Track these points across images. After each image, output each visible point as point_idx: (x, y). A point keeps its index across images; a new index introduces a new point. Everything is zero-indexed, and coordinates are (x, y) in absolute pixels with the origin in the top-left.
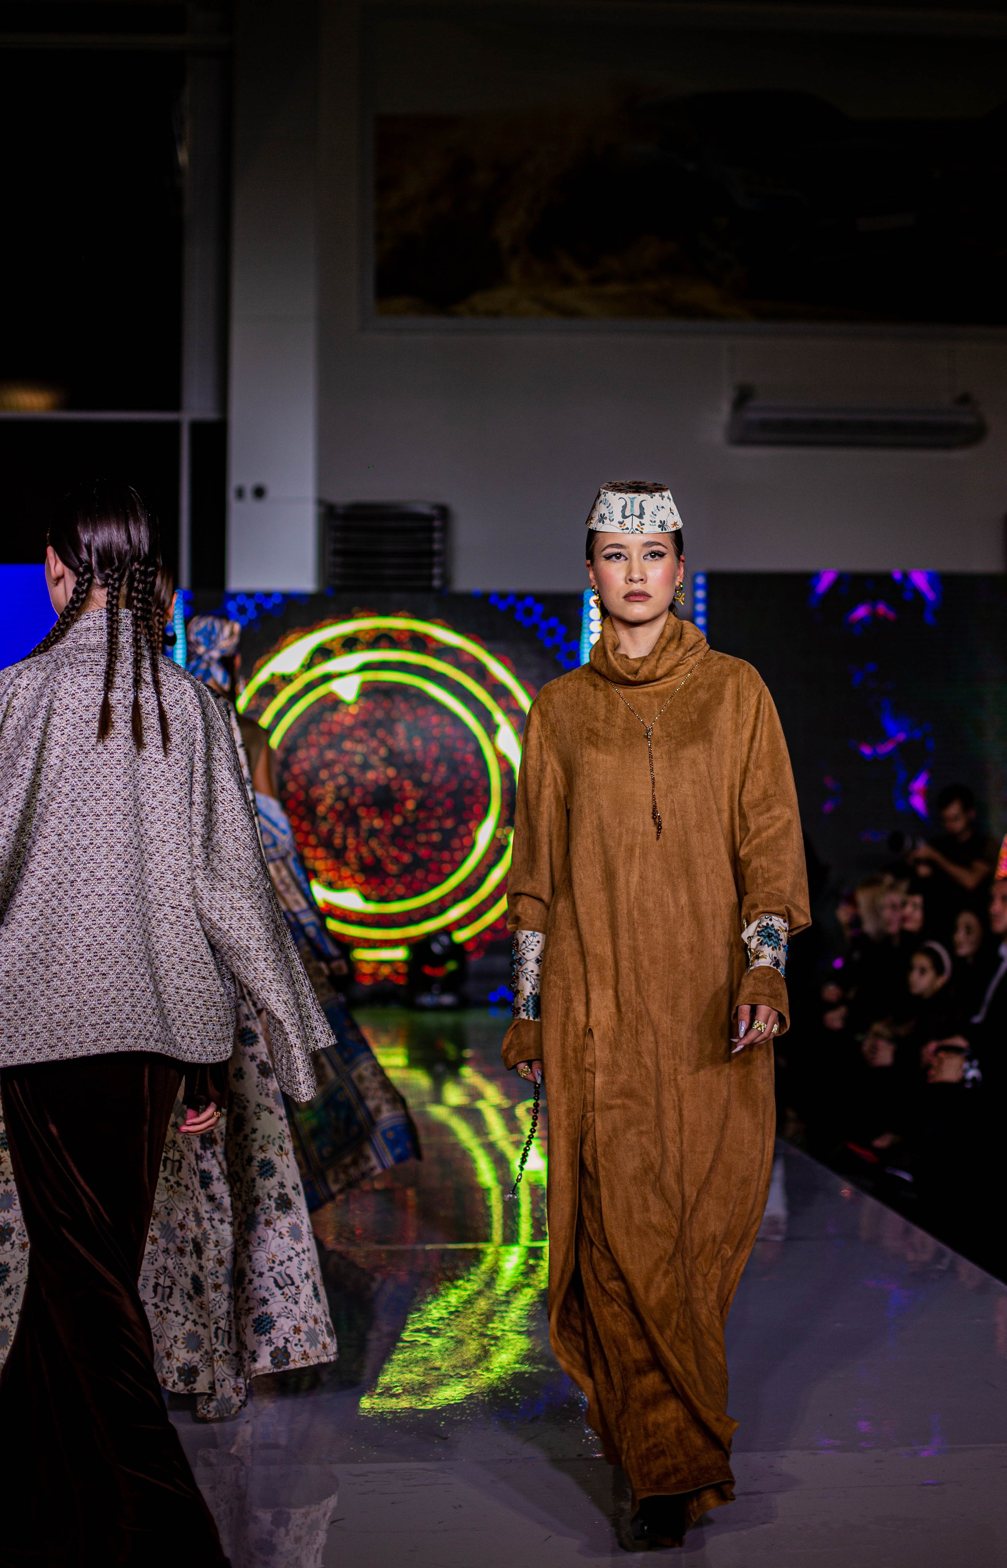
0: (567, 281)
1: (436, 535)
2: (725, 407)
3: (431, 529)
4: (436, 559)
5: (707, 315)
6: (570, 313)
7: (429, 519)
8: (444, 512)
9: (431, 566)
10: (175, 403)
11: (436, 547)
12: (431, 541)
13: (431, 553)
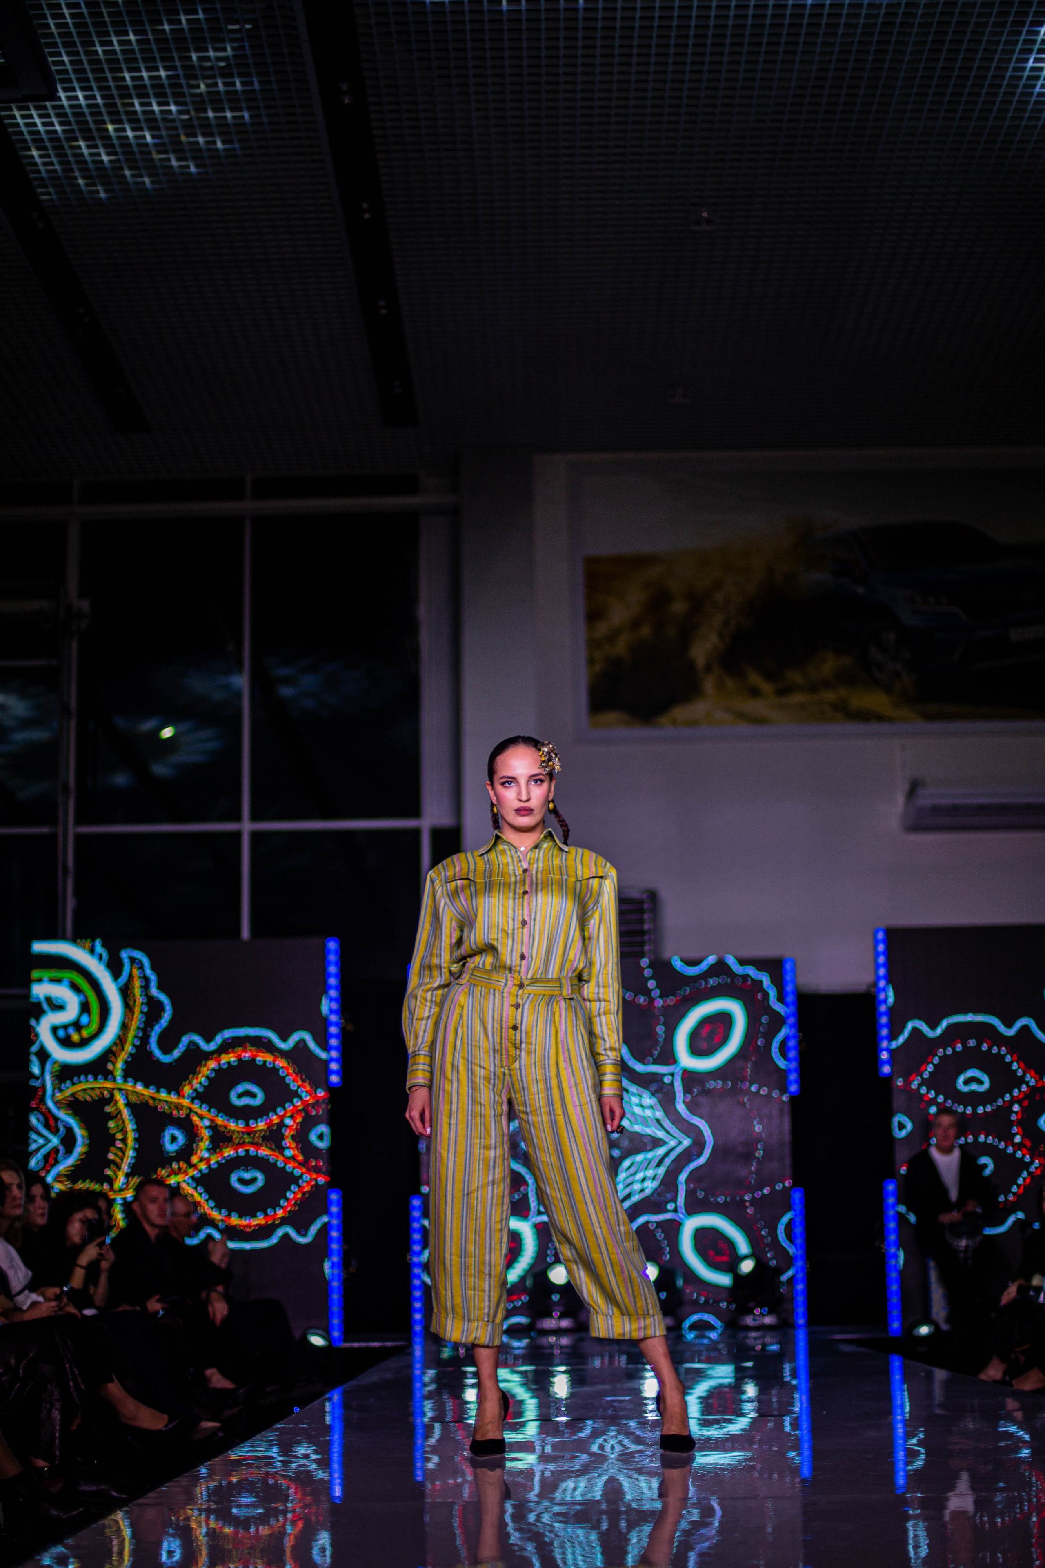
0: (755, 693)
1: (646, 916)
2: (900, 799)
3: (641, 911)
4: (646, 938)
5: (880, 718)
6: (758, 721)
7: (641, 902)
8: (653, 896)
9: (642, 943)
10: (415, 811)
11: (646, 927)
12: (642, 921)
13: (642, 933)
